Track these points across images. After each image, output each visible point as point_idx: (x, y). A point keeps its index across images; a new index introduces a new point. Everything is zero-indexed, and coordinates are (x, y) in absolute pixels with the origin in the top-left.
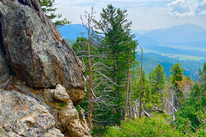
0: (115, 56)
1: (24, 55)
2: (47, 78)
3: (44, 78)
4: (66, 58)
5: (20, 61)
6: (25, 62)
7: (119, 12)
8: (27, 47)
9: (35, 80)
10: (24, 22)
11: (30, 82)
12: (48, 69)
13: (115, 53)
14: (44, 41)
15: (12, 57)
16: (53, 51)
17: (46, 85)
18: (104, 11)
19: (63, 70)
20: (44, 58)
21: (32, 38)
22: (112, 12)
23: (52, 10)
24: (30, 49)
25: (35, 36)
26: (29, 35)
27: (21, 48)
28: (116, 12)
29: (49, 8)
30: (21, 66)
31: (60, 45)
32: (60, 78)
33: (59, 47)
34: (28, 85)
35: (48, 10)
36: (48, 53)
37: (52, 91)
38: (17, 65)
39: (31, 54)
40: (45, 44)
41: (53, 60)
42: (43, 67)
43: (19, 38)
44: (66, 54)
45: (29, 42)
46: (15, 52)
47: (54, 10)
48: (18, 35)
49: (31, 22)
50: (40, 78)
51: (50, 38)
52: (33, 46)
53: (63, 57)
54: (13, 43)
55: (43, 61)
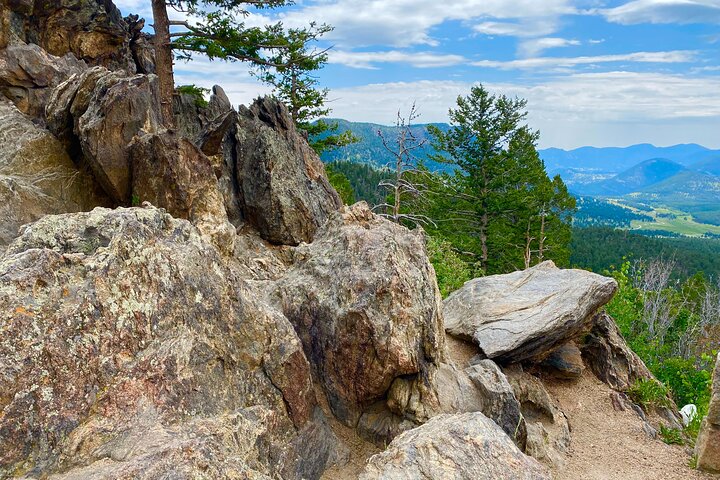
0: (482, 224)
1: (261, 196)
2: (287, 229)
3: (283, 228)
4: (320, 205)
5: (255, 202)
6: (262, 204)
7: (501, 105)
8: (265, 185)
9: (272, 230)
10: (264, 152)
11: (265, 232)
12: (289, 218)
13: (485, 216)
14: (288, 178)
15: (246, 196)
16: (300, 194)
17: (286, 239)
18: (460, 102)
19: (312, 222)
20: (285, 200)
21: (272, 173)
22: (484, 107)
23: (321, 113)
24: (269, 188)
25: (276, 170)
26: (268, 169)
27: (258, 186)
28: (493, 106)
29: (315, 109)
30: (255, 209)
31: (314, 184)
32: (307, 233)
33: (311, 188)
34: (262, 237)
35: (314, 113)
36: (290, 194)
37: (292, 248)
38: (251, 207)
39: (270, 195)
40: (289, 182)
41: (299, 206)
42: (282, 213)
43: (257, 172)
44: (322, 199)
45: (268, 179)
46: (250, 191)
47: (325, 113)
48: (256, 169)
49: (272, 152)
50: (279, 227)
51: (299, 173)
52: (272, 184)
53: (315, 204)
54: (249, 179)
55: (283, 204)
